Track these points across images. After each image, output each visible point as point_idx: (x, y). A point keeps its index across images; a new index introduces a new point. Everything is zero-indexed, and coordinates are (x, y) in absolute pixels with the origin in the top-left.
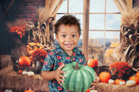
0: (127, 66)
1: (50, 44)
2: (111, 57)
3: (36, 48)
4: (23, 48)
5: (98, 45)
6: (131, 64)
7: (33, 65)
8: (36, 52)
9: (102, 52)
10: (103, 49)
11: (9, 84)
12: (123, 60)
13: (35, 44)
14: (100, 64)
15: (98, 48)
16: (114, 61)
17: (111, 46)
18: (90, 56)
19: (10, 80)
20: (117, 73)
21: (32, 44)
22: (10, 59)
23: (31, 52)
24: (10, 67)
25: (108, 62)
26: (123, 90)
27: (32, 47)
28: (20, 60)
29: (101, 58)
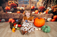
0: (44, 8)
1: (17, 1)
2: (39, 5)
3: (12, 3)
4: (6, 3)
5: (35, 1)
6: (45, 7)
7: (11, 10)
8: (12, 4)
9: (36, 3)
10: (36, 2)
11: (3, 17)
12: (43, 6)
13: (11, 1)
14: (35, 8)
15: (35, 2)
16: (40, 6)
17: (39, 1)
18: (32, 5)
19: (3, 15)
20: (41, 10)
21: (10, 1)
22: (2, 8)
23: (10, 5)
24: (2, 11)
25: (38, 7)
26: (42, 15)
27: (10, 2)
28: (6, 8)
29: (36, 5)
